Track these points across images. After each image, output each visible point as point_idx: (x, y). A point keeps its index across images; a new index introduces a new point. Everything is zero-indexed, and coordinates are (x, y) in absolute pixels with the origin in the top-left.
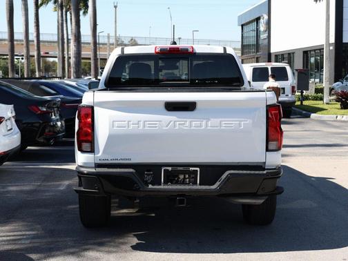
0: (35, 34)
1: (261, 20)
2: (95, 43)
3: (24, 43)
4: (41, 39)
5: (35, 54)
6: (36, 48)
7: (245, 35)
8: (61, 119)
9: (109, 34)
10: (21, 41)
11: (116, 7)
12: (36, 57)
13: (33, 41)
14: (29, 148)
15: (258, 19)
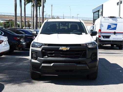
0: (24, 14)
1: (100, 11)
2: (43, 18)
3: (20, 17)
4: (26, 16)
5: (24, 21)
6: (24, 19)
7: (94, 16)
8: (25, 42)
9: (49, 15)
10: (19, 16)
11: (52, 6)
12: (24, 22)
13: (23, 17)
14: (14, 51)
15: (99, 11)
